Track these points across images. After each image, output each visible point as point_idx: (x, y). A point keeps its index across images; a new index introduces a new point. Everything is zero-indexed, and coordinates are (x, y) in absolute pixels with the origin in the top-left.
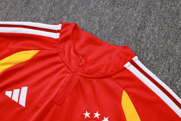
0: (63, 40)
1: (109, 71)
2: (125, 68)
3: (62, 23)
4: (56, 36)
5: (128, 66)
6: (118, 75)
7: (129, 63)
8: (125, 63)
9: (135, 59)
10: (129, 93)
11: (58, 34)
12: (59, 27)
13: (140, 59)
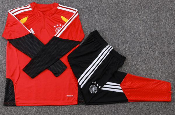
0: (33, 9)
1: (54, 12)
2: (58, 9)
3: (29, 4)
4: (31, 9)
5: (58, 8)
6: (57, 12)
7: (58, 7)
8: (57, 7)
9: (59, 5)
10: (62, 16)
11: (31, 8)
12: (30, 6)
13: (60, 4)
